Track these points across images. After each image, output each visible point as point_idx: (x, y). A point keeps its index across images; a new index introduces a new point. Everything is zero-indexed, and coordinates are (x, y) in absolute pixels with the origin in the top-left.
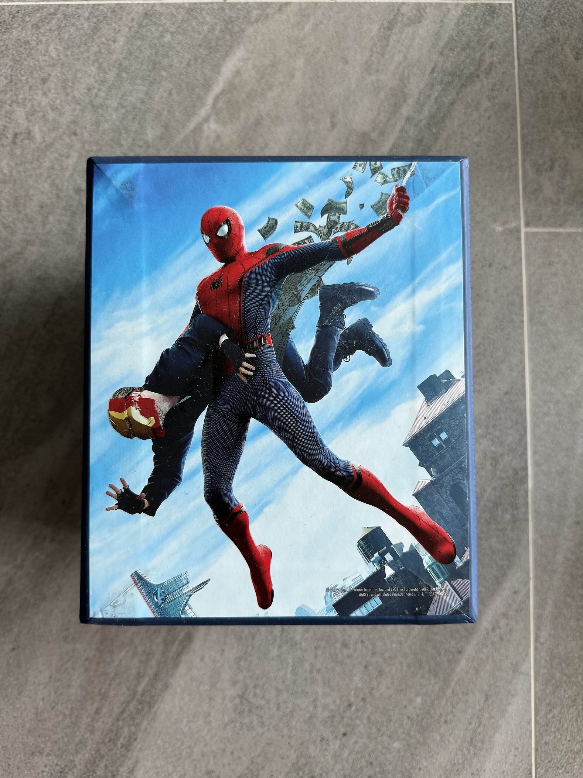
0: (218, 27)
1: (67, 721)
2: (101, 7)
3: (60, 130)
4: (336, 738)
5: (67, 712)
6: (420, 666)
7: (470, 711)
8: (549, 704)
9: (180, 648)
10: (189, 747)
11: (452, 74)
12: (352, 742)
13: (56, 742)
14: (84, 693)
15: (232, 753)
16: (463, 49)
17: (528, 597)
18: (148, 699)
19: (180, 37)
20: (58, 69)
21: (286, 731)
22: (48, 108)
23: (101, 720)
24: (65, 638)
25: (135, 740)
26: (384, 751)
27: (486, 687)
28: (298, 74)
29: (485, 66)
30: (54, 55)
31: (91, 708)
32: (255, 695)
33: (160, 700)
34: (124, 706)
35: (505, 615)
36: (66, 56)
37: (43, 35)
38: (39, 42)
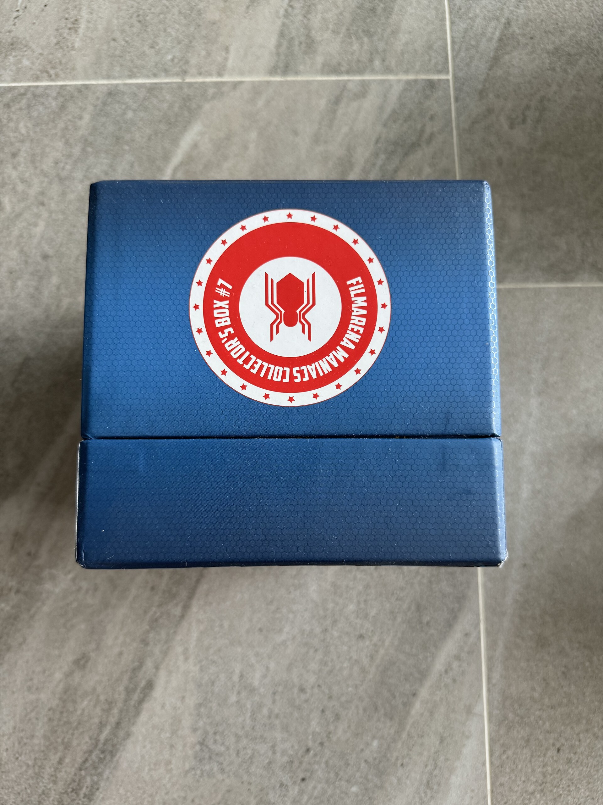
0: (177, 105)
1: (30, 772)
2: (68, 88)
3: (29, 201)
4: (294, 783)
5: (30, 763)
6: (376, 709)
7: (425, 753)
8: (503, 745)
9: (142, 695)
10: (151, 796)
11: (396, 144)
12: (310, 788)
13: (19, 794)
14: (47, 743)
15: (193, 801)
16: (405, 121)
17: (479, 638)
18: (110, 748)
19: (142, 114)
20: (27, 144)
21: (245, 778)
22: (18, 181)
23: (63, 770)
24: (29, 689)
25: (98, 789)
26: (342, 795)
27: (441, 730)
28: (252, 146)
29: (426, 136)
30: (23, 131)
31: (54, 758)
32: (215, 742)
33: (122, 748)
34: (87, 755)
35: (457, 658)
36: (35, 132)
37: (14, 113)
38: (10, 120)
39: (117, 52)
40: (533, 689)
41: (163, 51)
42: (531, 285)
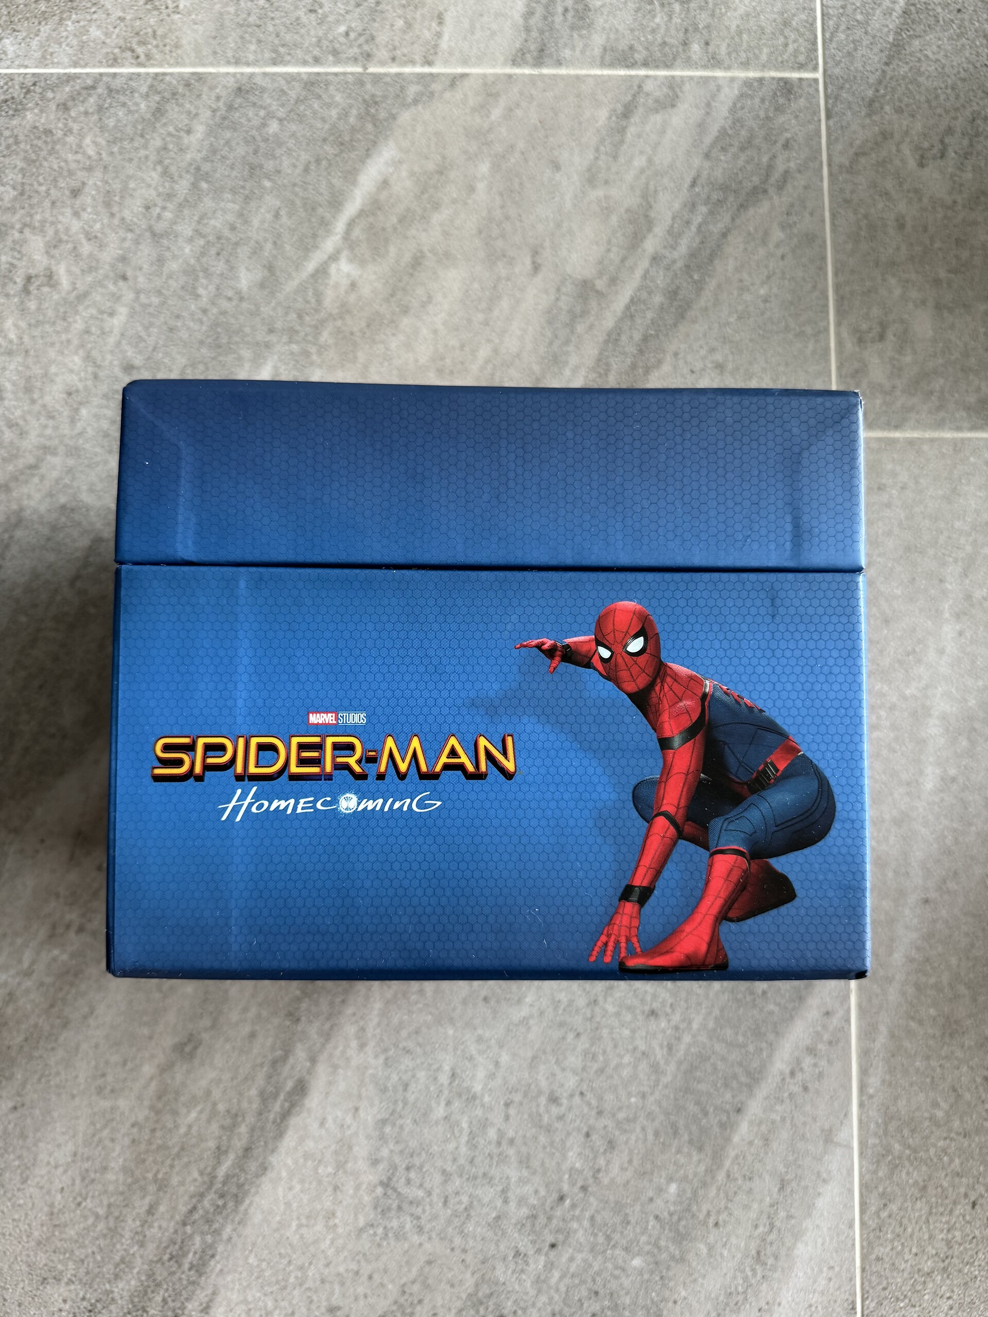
0: (354, 112)
1: (101, 1226)
2: (168, 78)
3: (101, 272)
4: (539, 1251)
5: (101, 1211)
6: (676, 1133)
7: (755, 1206)
8: (883, 1195)
9: (287, 1105)
10: (301, 1268)
11: (725, 188)
12: (564, 1259)
13: (82, 1261)
14: (130, 1180)
15: (370, 1277)
16: (742, 149)
17: (848, 1021)
18: (234, 1190)
19: (293, 127)
20: (98, 174)
21: (458, 1241)
22: (82, 236)
23: (156, 1224)
24: (100, 1090)
25: (213, 1256)
26: (617, 1272)
27: (781, 1168)
28: (481, 186)
29: (776, 176)
30: (91, 151)
31: (141, 1205)
32: (408, 1182)
33: (253, 1190)
34: (194, 1200)
35: (811, 1051)
36: (112, 154)
37: (75, 120)
38: (68, 131)
39: (252, 19)
40: (935, 1105)
41: (331, 18)
42: (948, 435)
